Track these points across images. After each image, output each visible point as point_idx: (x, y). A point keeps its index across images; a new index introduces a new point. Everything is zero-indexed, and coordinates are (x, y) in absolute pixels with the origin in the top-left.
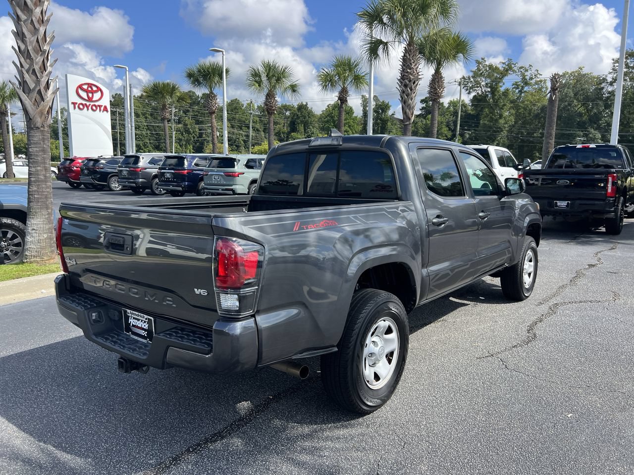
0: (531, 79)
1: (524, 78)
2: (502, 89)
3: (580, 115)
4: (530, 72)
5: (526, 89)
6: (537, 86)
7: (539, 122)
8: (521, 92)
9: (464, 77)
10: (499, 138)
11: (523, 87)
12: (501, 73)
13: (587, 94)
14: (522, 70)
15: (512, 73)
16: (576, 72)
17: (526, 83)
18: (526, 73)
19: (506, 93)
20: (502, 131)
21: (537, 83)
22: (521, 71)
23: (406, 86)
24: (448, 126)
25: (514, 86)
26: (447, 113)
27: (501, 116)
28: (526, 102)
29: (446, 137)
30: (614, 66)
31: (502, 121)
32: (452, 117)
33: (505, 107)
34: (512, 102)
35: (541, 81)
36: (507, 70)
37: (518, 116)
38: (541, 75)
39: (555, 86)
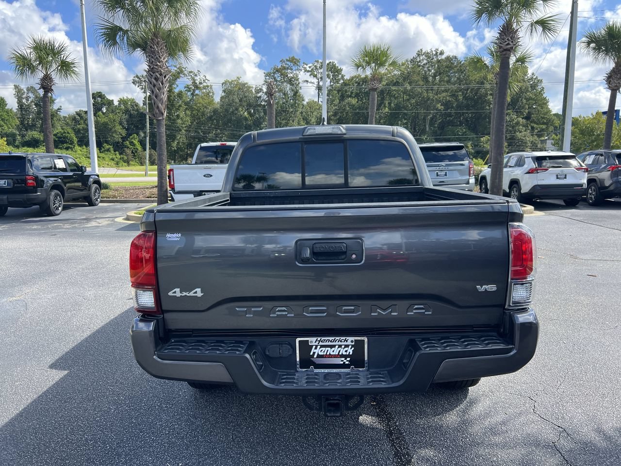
0: (201, 83)
1: (194, 83)
2: (176, 91)
3: (246, 119)
4: (199, 77)
5: (197, 92)
6: (205, 91)
7: (212, 124)
8: (192, 94)
9: (137, 75)
10: (178, 138)
11: (194, 90)
12: (174, 76)
13: (249, 101)
14: (191, 74)
15: (183, 76)
16: (235, 81)
17: (197, 87)
18: (196, 78)
19: (180, 95)
20: (180, 130)
21: (204, 88)
22: (191, 76)
23: (156, 79)
24: (121, 124)
25: (186, 89)
26: (119, 111)
27: (178, 116)
28: (198, 105)
29: (121, 135)
30: (266, 79)
31: (179, 121)
32: (124, 115)
33: (181, 108)
34: (187, 104)
35: (208, 86)
36: (179, 73)
37: (193, 116)
38: (209, 81)
39: (272, 92)
